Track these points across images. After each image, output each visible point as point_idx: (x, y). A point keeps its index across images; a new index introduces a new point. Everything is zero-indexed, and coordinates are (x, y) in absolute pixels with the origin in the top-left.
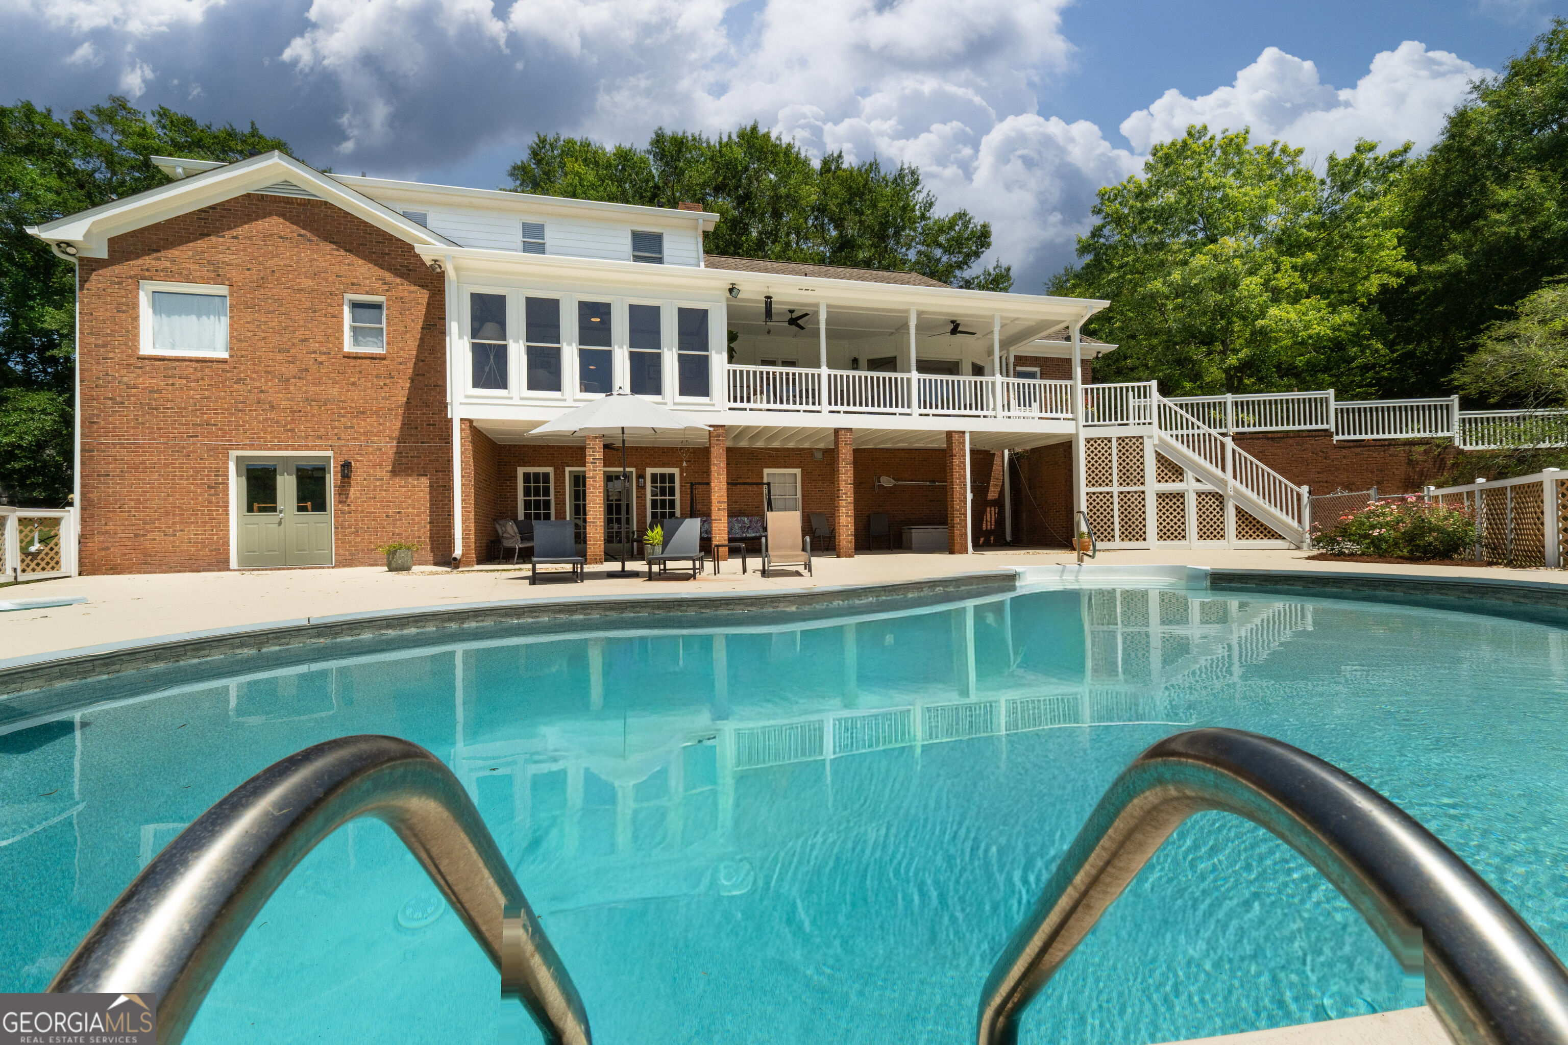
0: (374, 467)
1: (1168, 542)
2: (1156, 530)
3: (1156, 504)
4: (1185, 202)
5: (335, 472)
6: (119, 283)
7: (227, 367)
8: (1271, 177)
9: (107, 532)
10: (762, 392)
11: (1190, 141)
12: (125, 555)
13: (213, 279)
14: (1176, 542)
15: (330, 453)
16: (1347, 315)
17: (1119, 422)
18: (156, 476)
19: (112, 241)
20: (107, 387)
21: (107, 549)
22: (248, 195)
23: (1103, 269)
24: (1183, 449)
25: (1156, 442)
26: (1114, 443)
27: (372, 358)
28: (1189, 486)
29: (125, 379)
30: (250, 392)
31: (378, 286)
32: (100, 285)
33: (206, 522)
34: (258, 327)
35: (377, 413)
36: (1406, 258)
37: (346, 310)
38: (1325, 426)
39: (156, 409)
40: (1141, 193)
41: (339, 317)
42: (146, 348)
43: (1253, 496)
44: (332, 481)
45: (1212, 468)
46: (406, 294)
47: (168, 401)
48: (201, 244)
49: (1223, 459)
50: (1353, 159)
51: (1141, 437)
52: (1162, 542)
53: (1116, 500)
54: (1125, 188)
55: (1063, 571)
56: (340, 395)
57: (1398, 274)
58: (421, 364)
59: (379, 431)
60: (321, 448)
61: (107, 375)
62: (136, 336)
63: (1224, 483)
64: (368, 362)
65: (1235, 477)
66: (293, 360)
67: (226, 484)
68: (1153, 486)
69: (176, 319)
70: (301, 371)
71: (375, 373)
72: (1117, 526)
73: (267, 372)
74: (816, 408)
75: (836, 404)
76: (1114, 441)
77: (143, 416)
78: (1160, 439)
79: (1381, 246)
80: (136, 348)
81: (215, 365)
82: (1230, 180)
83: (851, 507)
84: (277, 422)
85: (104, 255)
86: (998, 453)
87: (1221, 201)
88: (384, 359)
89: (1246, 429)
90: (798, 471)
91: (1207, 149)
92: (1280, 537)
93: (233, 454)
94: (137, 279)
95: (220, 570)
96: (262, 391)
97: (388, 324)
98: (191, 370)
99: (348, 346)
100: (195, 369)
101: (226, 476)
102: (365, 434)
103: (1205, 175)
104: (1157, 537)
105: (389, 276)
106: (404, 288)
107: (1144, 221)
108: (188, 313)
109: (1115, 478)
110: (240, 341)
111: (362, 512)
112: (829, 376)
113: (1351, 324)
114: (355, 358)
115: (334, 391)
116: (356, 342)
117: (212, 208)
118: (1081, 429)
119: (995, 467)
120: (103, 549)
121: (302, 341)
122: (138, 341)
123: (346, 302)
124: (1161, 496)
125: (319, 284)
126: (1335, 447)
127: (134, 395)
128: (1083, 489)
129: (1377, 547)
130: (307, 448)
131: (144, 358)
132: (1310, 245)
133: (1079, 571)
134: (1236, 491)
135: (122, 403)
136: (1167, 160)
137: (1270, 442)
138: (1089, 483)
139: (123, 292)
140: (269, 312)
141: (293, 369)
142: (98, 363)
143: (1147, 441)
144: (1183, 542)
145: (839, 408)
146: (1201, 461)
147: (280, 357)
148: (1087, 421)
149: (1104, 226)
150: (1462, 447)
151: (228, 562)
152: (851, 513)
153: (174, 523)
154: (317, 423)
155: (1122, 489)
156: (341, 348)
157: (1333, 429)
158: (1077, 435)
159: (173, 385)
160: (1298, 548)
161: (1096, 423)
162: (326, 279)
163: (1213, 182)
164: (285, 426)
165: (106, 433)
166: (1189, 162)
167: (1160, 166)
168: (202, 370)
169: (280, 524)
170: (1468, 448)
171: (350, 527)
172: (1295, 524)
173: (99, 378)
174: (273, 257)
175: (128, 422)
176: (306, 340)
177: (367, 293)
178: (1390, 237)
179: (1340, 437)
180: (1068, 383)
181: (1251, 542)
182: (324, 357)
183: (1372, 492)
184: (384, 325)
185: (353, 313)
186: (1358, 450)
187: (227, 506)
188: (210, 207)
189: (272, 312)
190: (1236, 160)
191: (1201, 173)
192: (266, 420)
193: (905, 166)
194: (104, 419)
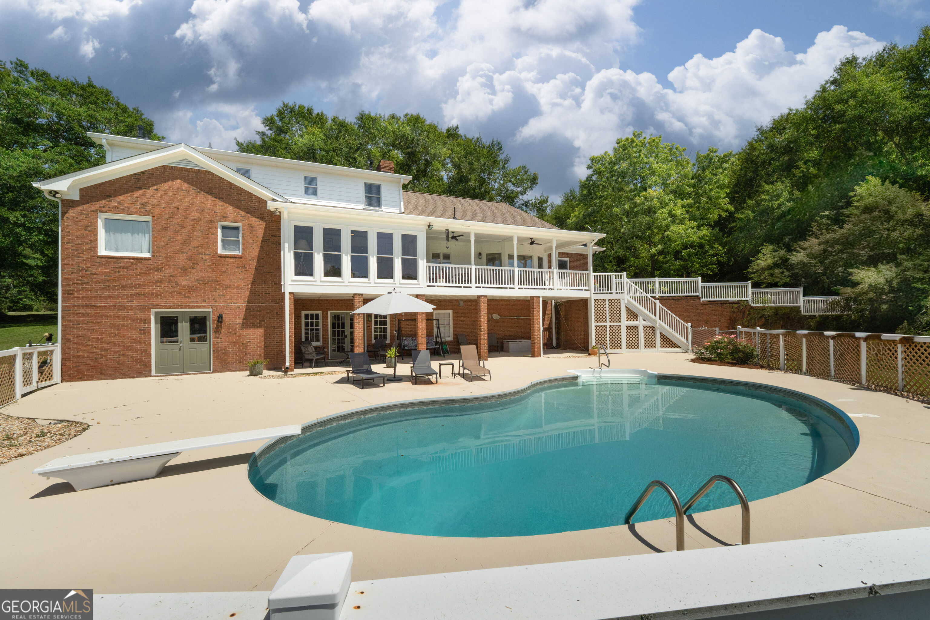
0: (235, 317)
1: (631, 350)
2: (626, 344)
3: (626, 331)
4: (632, 168)
5: (213, 320)
6: (86, 214)
7: (151, 262)
8: (671, 161)
9: (78, 357)
10: (443, 277)
11: (635, 139)
12: (89, 369)
13: (143, 213)
14: (634, 350)
15: (210, 310)
16: (705, 231)
17: (609, 292)
18: (108, 324)
19: (82, 190)
20: (79, 274)
21: (79, 366)
22: (164, 167)
23: (592, 198)
24: (638, 305)
25: (626, 302)
26: (607, 302)
27: (235, 257)
28: (640, 323)
29: (90, 269)
30: (164, 276)
31: (238, 218)
32: (74, 215)
33: (138, 350)
34: (170, 240)
35: (237, 287)
36: (730, 203)
37: (219, 230)
38: (697, 294)
39: (109, 286)
40: (611, 162)
41: (215, 234)
42: (102, 252)
43: (668, 328)
44: (211, 324)
45: (650, 315)
46: (253, 222)
47: (116, 281)
48: (136, 194)
49: (655, 309)
50: (708, 155)
51: (619, 299)
52: (628, 350)
53: (608, 329)
54: (603, 157)
55: (594, 372)
56: (216, 278)
57: (726, 211)
58: (261, 261)
59: (238, 297)
60: (205, 307)
61: (79, 266)
62: (96, 244)
63: (655, 322)
64: (232, 259)
65: (660, 319)
66: (190, 258)
67: (150, 328)
68: (625, 323)
69: (118, 235)
70: (194, 264)
71: (236, 265)
72: (608, 342)
73: (174, 265)
74: (469, 285)
75: (479, 283)
76: (607, 301)
77: (101, 290)
78: (628, 301)
79: (719, 198)
80: (96, 251)
81: (144, 261)
82: (652, 159)
83: (486, 335)
84: (180, 293)
85: (77, 198)
86: (549, 302)
87: (649, 170)
88: (241, 258)
89: (664, 295)
90: (451, 312)
91: (643, 144)
92: (679, 347)
93: (153, 311)
94: (96, 212)
95: (146, 377)
96: (171, 276)
97: (243, 238)
98: (130, 264)
99: (220, 251)
100: (132, 263)
101: (150, 323)
102: (230, 299)
103: (642, 156)
104: (626, 347)
105: (244, 214)
106: (252, 220)
107: (612, 176)
108: (126, 232)
109: (608, 319)
110: (158, 247)
111: (228, 342)
112: (476, 269)
113: (707, 236)
114: (225, 257)
115: (213, 275)
116: (224, 248)
117: (143, 173)
118: (593, 295)
119: (548, 308)
120: (76, 367)
121: (194, 248)
122: (97, 247)
123: (219, 226)
124: (628, 328)
125: (204, 216)
126: (701, 304)
127: (95, 278)
128: (593, 324)
129: (719, 357)
130: (197, 307)
131: (101, 257)
132: (689, 195)
133: (601, 372)
134: (660, 325)
135: (88, 283)
136: (625, 148)
137: (674, 301)
138: (596, 321)
139: (88, 219)
140: (176, 232)
141: (189, 263)
142: (73, 260)
143: (622, 301)
144: (637, 350)
145: (480, 285)
146: (645, 311)
147: (182, 257)
148: (595, 291)
149: (593, 175)
150: (752, 305)
151: (151, 372)
152: (486, 338)
153: (119, 351)
154: (203, 293)
155: (611, 324)
156: (217, 252)
157: (701, 296)
158: (590, 298)
159: (119, 272)
160: (686, 352)
161: (599, 292)
162: (208, 214)
163: (645, 160)
164: (185, 295)
165: (78, 300)
166: (635, 150)
167: (621, 150)
168: (136, 264)
169: (180, 349)
170: (755, 305)
171: (221, 350)
172: (685, 341)
173: (74, 268)
174: (178, 201)
175: (91, 294)
176: (197, 247)
177: (232, 222)
178: (723, 193)
179: (703, 299)
180: (586, 272)
181: (667, 350)
182: (207, 257)
183: (717, 329)
184: (241, 239)
185: (222, 232)
186: (711, 306)
187: (150, 340)
188: (141, 172)
189: (178, 231)
190: (656, 150)
191: (640, 155)
192: (173, 292)
193: (495, 140)
194: (77, 292)
